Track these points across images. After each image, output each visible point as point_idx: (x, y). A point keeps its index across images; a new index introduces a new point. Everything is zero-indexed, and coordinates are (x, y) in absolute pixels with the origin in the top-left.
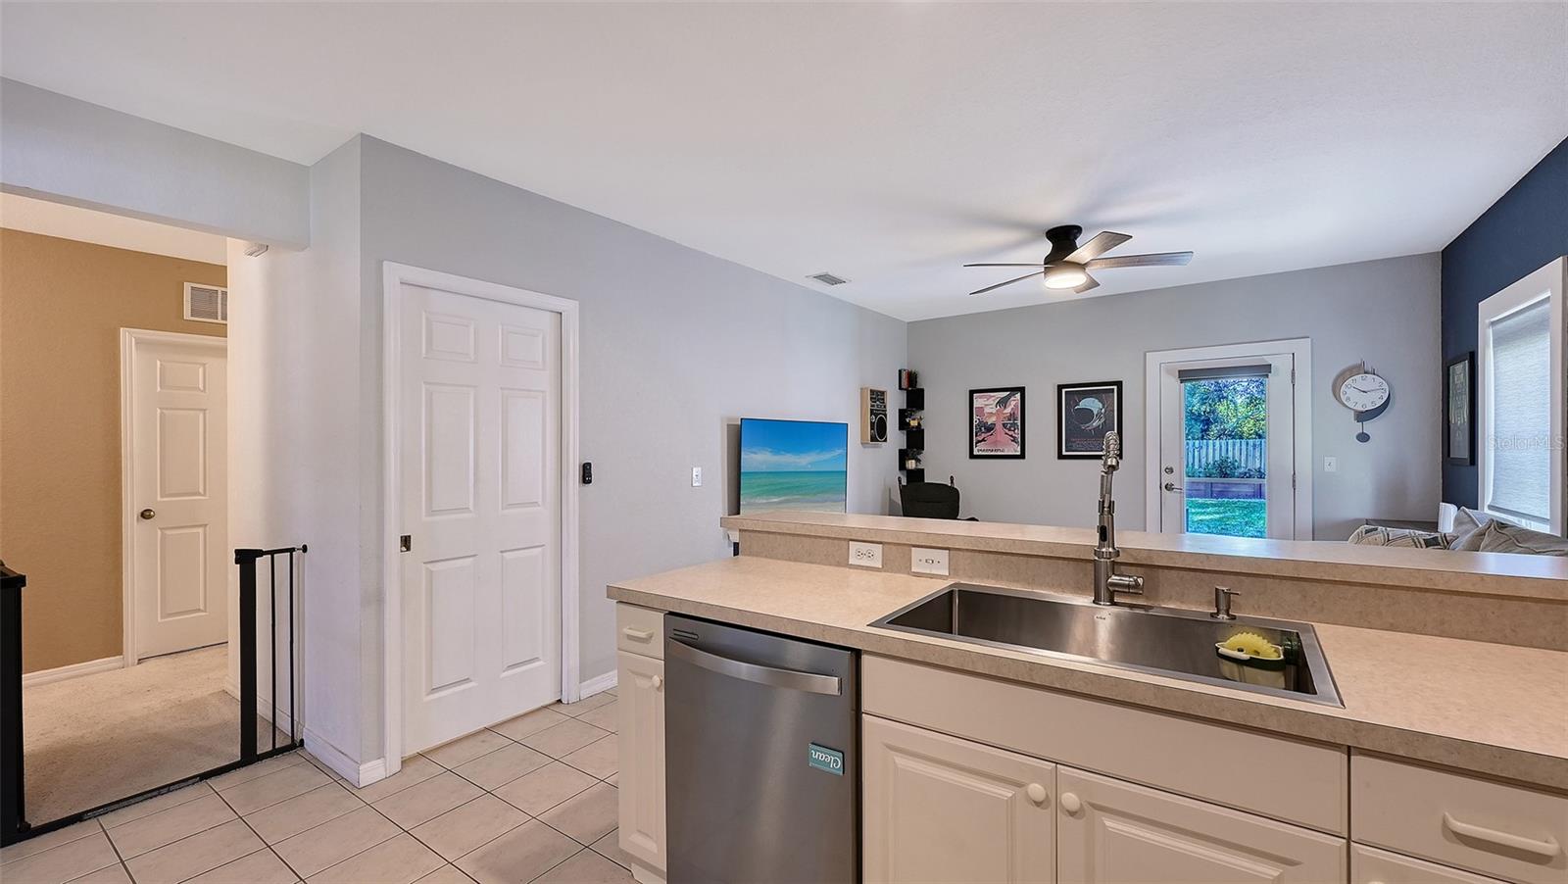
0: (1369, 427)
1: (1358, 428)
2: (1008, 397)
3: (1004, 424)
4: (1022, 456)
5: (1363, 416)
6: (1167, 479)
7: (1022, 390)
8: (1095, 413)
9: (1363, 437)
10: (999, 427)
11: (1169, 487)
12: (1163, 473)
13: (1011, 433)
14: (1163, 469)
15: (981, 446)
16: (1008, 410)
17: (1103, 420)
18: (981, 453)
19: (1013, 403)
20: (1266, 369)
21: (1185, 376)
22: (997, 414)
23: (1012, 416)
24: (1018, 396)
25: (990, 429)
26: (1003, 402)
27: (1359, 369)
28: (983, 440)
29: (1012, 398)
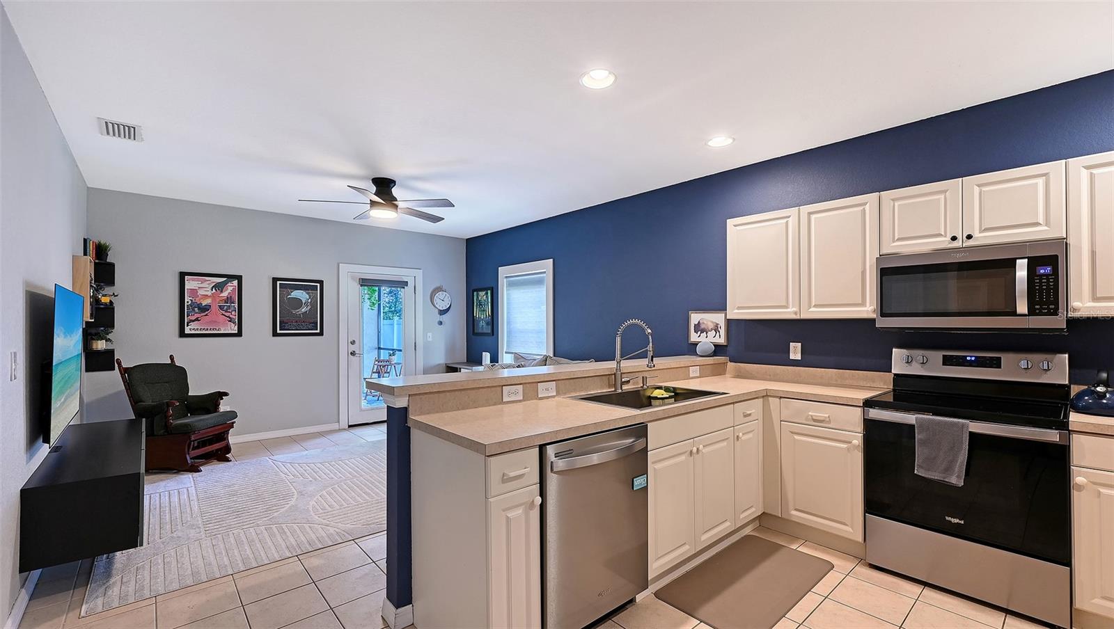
0: (445, 318)
1: (438, 318)
2: (224, 284)
3: (220, 306)
4: (239, 334)
5: (442, 312)
6: (352, 348)
7: (239, 278)
8: (304, 302)
9: (441, 323)
10: (215, 308)
11: (353, 354)
12: (350, 344)
13: (227, 314)
14: (349, 341)
15: (193, 325)
16: (225, 294)
17: (309, 308)
18: (193, 332)
19: (231, 288)
20: (404, 284)
21: (364, 282)
22: (213, 296)
23: (229, 300)
24: (235, 283)
25: (204, 309)
26: (219, 287)
27: (438, 289)
28: (197, 320)
29: (229, 284)
